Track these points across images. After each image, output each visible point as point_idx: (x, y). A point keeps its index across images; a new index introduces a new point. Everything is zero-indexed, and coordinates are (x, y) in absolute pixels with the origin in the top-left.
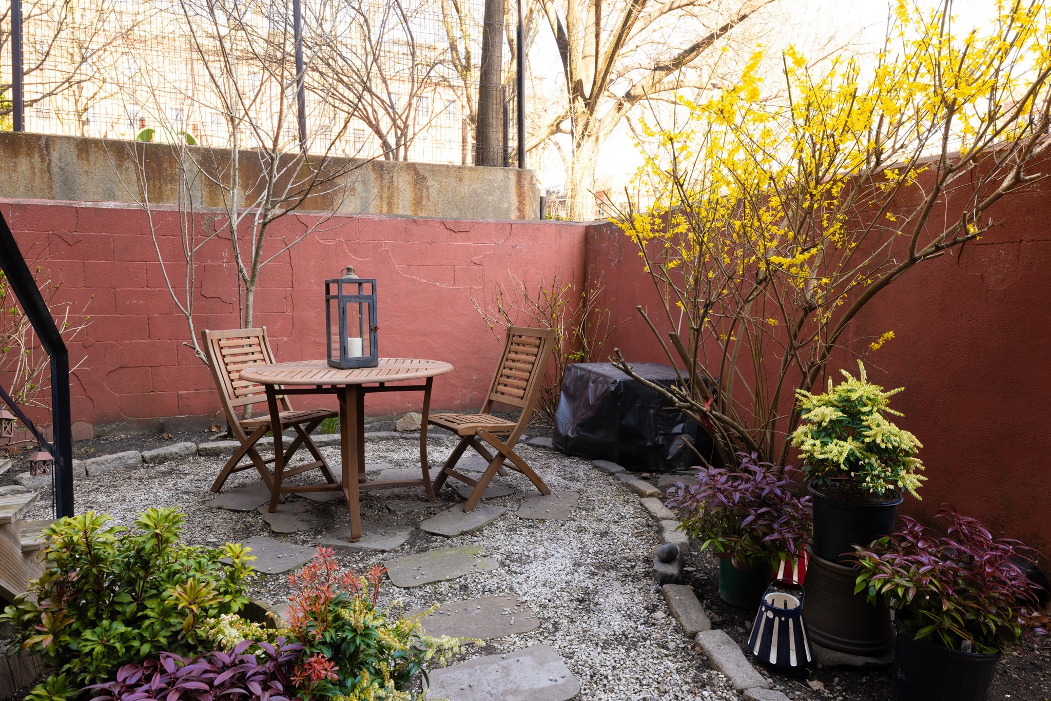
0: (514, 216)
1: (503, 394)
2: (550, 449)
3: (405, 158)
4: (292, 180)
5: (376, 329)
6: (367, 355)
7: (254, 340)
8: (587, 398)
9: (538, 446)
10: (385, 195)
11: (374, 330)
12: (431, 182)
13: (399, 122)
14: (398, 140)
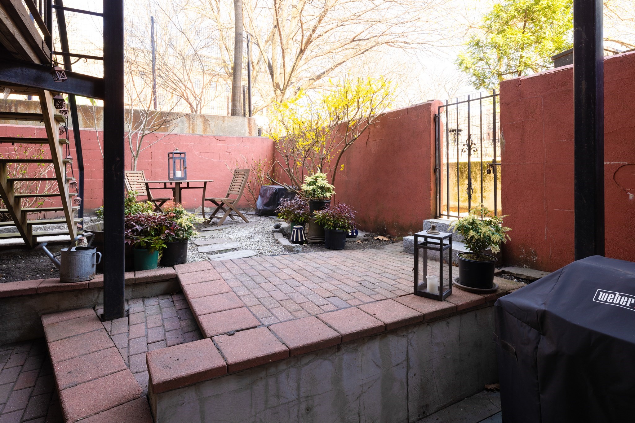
0: (247, 135)
1: (233, 191)
2: (254, 215)
3: (200, 113)
4: (154, 121)
5: (186, 168)
6: (183, 176)
7: (139, 175)
8: (267, 196)
9: (250, 214)
10: (191, 127)
11: (185, 168)
12: (211, 122)
13: (198, 98)
14: (197, 105)
